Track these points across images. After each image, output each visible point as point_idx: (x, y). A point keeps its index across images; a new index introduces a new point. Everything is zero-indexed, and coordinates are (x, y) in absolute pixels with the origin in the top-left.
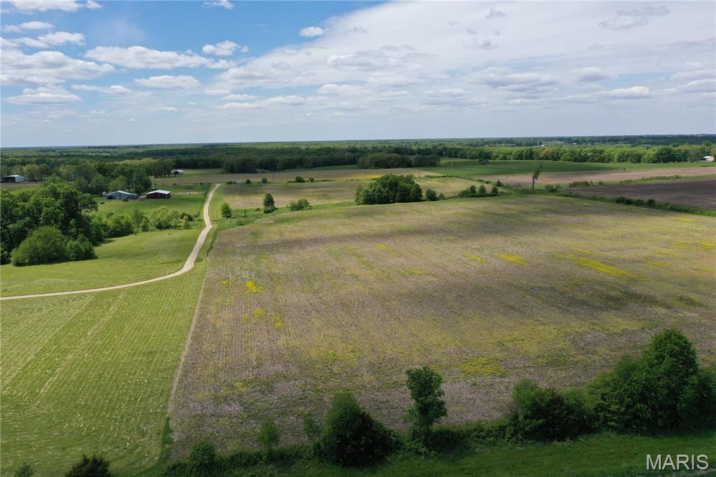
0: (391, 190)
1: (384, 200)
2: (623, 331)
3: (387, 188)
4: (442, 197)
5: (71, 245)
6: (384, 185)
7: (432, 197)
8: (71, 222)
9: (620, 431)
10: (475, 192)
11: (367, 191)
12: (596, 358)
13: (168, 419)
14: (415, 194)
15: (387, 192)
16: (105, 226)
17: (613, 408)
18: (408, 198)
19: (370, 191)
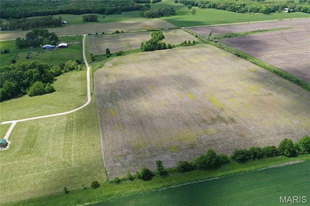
0: (154, 45)
1: (152, 50)
2: (211, 134)
3: (153, 45)
4: (174, 46)
5: (47, 88)
6: (152, 43)
7: (170, 47)
8: (42, 76)
9: (199, 169)
10: (187, 43)
11: (145, 46)
12: (201, 145)
13: (105, 168)
14: (164, 46)
15: (153, 46)
16: (52, 72)
17: (198, 165)
18: (161, 48)
19: (146, 46)
